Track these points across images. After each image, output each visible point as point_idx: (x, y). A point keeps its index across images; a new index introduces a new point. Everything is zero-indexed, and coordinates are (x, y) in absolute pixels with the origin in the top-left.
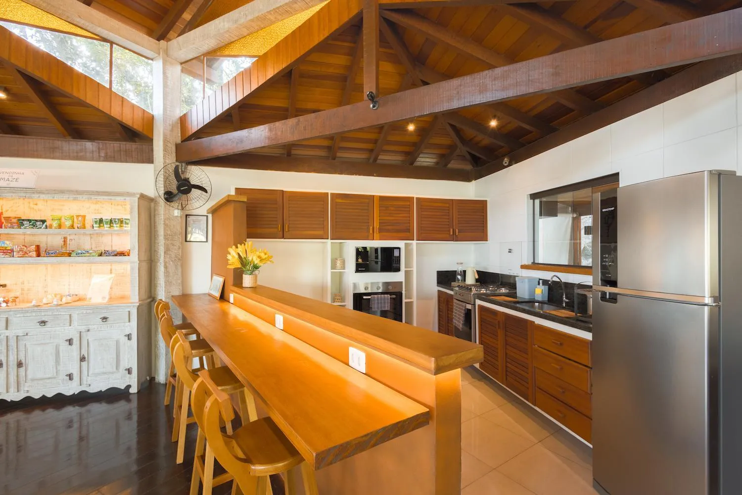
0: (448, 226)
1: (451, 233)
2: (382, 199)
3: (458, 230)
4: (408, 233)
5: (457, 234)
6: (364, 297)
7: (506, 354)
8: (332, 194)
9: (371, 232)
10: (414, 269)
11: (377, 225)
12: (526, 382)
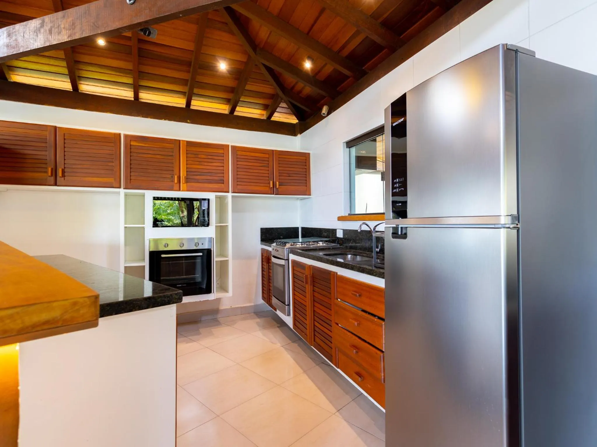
0: (267, 178)
1: (271, 186)
2: (189, 144)
3: (279, 182)
4: (223, 185)
5: (277, 187)
6: (163, 256)
7: (314, 311)
8: (126, 136)
9: (176, 181)
10: (230, 224)
11: (183, 174)
12: (330, 342)
